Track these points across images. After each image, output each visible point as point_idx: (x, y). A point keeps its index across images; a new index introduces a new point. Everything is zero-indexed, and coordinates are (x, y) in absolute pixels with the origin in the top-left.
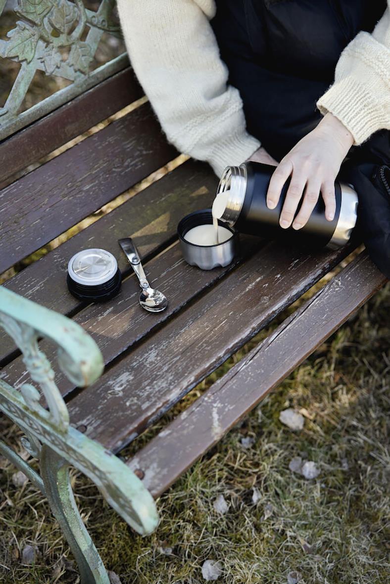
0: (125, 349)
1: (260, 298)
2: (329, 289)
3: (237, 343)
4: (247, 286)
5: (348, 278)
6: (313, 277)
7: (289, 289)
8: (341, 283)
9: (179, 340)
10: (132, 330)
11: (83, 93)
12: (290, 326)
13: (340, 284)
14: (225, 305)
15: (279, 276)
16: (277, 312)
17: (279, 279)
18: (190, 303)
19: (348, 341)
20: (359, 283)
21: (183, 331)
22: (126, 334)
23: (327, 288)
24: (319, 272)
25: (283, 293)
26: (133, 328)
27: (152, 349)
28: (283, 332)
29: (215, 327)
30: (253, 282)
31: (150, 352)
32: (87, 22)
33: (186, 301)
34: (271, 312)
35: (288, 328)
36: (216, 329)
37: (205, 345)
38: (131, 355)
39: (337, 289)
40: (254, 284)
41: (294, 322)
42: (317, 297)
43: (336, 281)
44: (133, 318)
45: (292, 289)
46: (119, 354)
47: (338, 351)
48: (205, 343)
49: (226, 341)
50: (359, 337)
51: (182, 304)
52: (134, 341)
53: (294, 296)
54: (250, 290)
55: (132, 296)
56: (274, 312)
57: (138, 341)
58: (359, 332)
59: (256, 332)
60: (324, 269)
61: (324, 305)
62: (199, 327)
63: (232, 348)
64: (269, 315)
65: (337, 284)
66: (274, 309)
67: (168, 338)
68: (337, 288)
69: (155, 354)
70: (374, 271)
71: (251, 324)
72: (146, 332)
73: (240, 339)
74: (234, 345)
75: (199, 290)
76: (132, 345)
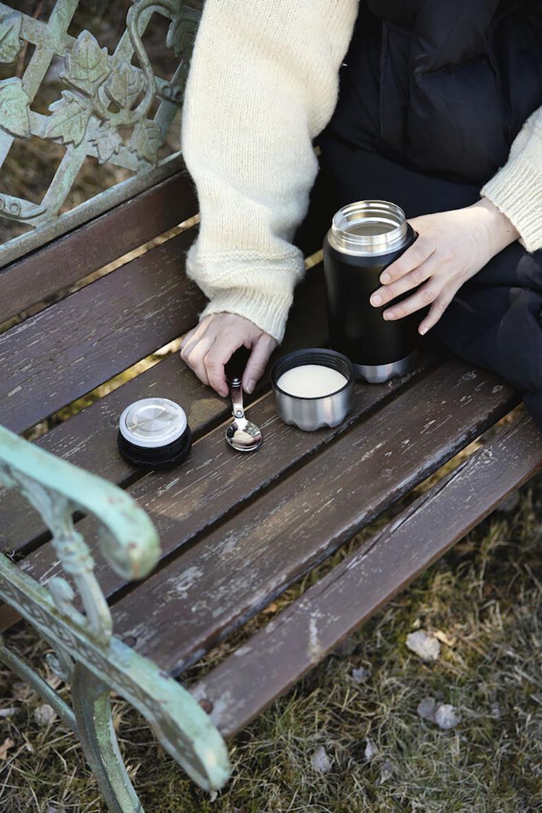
0: (193, 535)
1: (379, 471)
2: (475, 462)
3: (347, 531)
4: (362, 455)
5: (502, 447)
6: (454, 444)
7: (419, 459)
8: (493, 453)
9: (268, 524)
10: (203, 509)
11: (149, 188)
12: (420, 510)
13: (491, 455)
14: (332, 479)
15: (407, 441)
16: (403, 491)
17: (407, 446)
18: (284, 475)
19: (505, 540)
20: (517, 455)
21: (273, 512)
22: (194, 515)
23: (472, 461)
24: (463, 438)
25: (413, 465)
26: (205, 507)
27: (229, 536)
28: (410, 518)
29: (318, 509)
30: (371, 449)
31: (226, 540)
32: (156, 93)
33: (279, 471)
34: (395, 490)
35: (417, 512)
36: (319, 511)
37: (302, 532)
38: (201, 544)
39: (486, 462)
40: (372, 451)
41: (427, 504)
42: (458, 473)
43: (486, 451)
44: (205, 494)
45: (425, 460)
46: (185, 541)
47: (490, 553)
48: (304, 529)
49: (332, 529)
50: (519, 535)
51: (273, 476)
52: (205, 525)
53: (428, 469)
54: (367, 460)
55: (206, 463)
56: (398, 491)
57: (212, 524)
58: (521, 528)
59: (373, 517)
60: (469, 434)
61: (468, 483)
62: (294, 508)
63: (339, 537)
64: (391, 495)
65: (487, 455)
66: (399, 486)
67: (252, 521)
68: (487, 460)
69: (234, 543)
70: (538, 439)
71: (367, 506)
72: (223, 513)
73: (351, 525)
74: (342, 534)
75: (297, 459)
76: (203, 531)
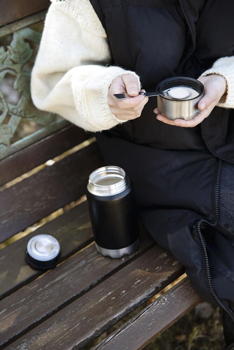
0: (7, 341)
1: (107, 308)
2: (157, 304)
3: (83, 341)
4: (100, 299)
5: (173, 295)
6: (148, 294)
7: (128, 302)
8: (167, 299)
9: (45, 336)
10: (15, 327)
12: (124, 330)
13: (166, 300)
14: (83, 311)
15: (124, 291)
16: (117, 319)
17: (123, 294)
18: (60, 308)
19: (203, 334)
20: (180, 300)
21: (48, 330)
22: (10, 330)
23: (156, 303)
24: (153, 290)
25: (124, 305)
26: (16, 325)
27: (24, 343)
28: (118, 335)
29: (71, 328)
30: (105, 295)
31: (22, 345)
32: (9, 112)
33: (57, 306)
34: (112, 319)
35: (122, 332)
36: (71, 330)
37: (60, 342)
38: (9, 346)
39: (163, 304)
40: (106, 296)
41: (128, 327)
42: (147, 310)
43: (164, 297)
44: (17, 318)
45: (130, 302)
46: (2, 344)
47: (194, 341)
48: (61, 340)
49: (75, 340)
50: (210, 331)
51: (54, 309)
52: (14, 335)
53: (132, 307)
54: (102, 301)
55: (22, 301)
56: (114, 319)
57: (18, 335)
58: (212, 327)
59: (99, 333)
60: (157, 288)
61: (152, 315)
62: (60, 327)
63: (78, 345)
64: (110, 321)
65: (164, 300)
66: (114, 317)
67: (37, 334)
68: (163, 303)
69: (25, 346)
70: (193, 291)
71: (96, 328)
72: (24, 329)
73: (86, 338)
74: (80, 343)
75: (68, 299)
76: (12, 339)
